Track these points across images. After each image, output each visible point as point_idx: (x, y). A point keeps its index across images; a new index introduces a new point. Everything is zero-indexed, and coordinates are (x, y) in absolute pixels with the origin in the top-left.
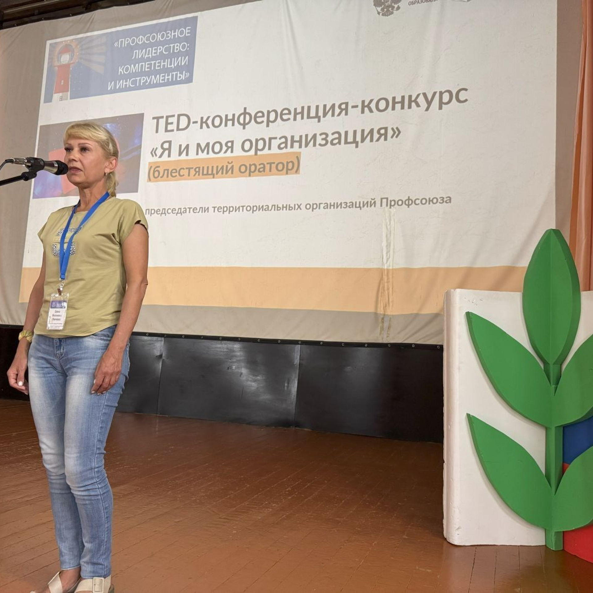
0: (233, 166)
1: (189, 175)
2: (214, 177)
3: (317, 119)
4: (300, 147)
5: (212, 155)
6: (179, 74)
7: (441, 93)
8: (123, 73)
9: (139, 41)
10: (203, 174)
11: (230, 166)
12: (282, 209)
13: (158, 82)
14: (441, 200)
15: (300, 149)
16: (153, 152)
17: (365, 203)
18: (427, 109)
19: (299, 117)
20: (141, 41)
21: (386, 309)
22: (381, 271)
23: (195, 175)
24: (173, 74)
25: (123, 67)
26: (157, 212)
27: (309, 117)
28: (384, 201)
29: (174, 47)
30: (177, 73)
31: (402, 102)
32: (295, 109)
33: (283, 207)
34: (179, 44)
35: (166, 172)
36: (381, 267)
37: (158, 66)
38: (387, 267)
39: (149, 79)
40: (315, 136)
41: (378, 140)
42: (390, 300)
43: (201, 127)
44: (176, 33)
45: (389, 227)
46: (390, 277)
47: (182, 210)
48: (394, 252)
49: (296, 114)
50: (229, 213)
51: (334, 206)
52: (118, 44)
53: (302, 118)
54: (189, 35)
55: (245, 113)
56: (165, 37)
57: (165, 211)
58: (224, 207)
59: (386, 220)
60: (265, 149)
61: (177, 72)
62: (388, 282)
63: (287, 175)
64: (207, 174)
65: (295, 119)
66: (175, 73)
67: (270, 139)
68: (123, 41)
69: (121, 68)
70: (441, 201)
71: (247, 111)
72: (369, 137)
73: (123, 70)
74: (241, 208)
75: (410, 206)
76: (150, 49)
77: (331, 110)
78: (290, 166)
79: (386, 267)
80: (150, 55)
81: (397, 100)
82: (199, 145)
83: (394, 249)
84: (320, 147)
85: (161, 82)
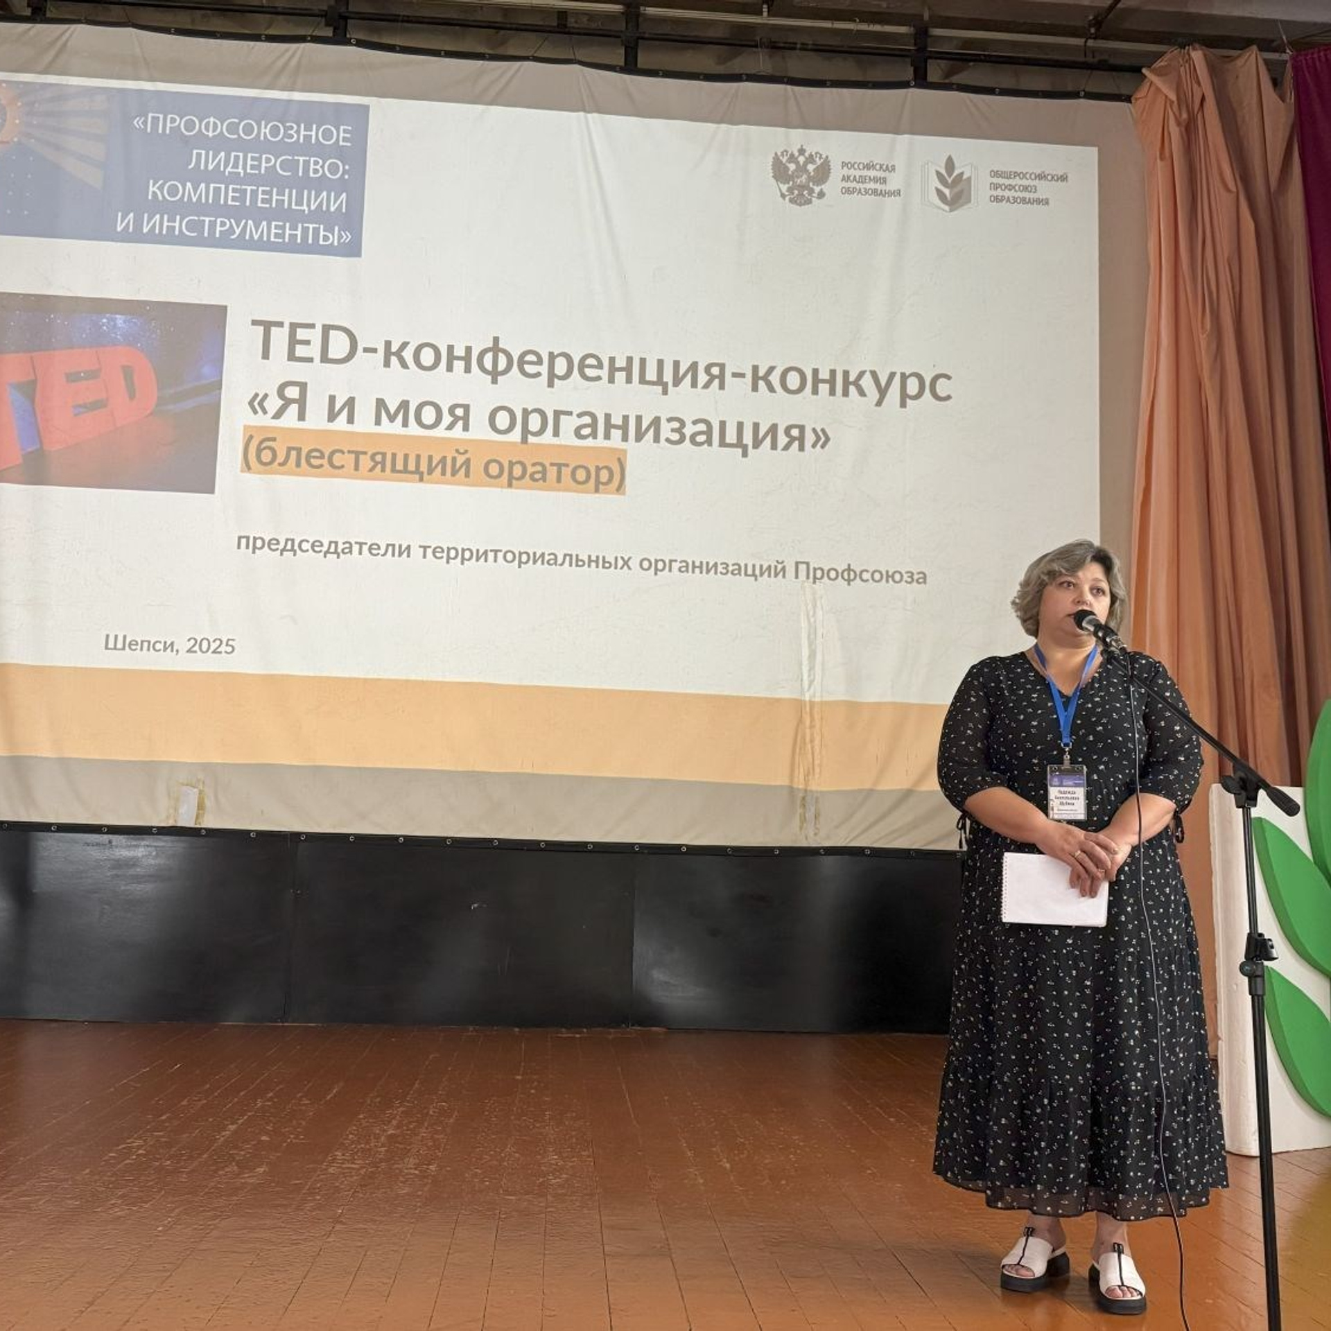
0: (467, 462)
1: (357, 468)
2: (421, 480)
3: (660, 388)
4: (625, 438)
5: (414, 429)
6: (324, 231)
7: (904, 377)
8: (160, 198)
9: (207, 129)
10: (394, 470)
11: (461, 460)
12: (586, 565)
13: (265, 239)
14: (909, 577)
15: (624, 443)
16: (257, 403)
17: (764, 568)
18: (879, 403)
19: (620, 376)
20: (214, 131)
21: (808, 780)
22: (799, 705)
23: (371, 470)
24: (308, 228)
25: (160, 182)
26: (271, 544)
27: (643, 380)
28: (802, 567)
29: (307, 163)
30: (319, 228)
31: (832, 381)
32: (612, 360)
33: (590, 561)
34: (321, 161)
35: (294, 453)
36: (799, 698)
37: (263, 201)
38: (810, 697)
39: (238, 227)
40: (656, 422)
41: (786, 448)
42: (817, 762)
43: (387, 364)
44: (313, 133)
45: (812, 620)
46: (817, 717)
47: (341, 547)
48: (823, 670)
49: (613, 369)
50: (462, 563)
51: (701, 567)
52: (145, 123)
53: (629, 380)
54: (349, 144)
55: (496, 348)
56: (281, 136)
57: (293, 545)
58: (449, 549)
59: (806, 605)
60: (546, 433)
61: (317, 226)
62: (812, 727)
63: (597, 495)
64: (405, 471)
65: (611, 380)
66: (311, 226)
67: (557, 414)
68: (159, 118)
69: (153, 186)
70: (909, 580)
71: (501, 346)
72: (769, 439)
73: (161, 188)
74: (491, 555)
75: (852, 583)
76: (241, 155)
77: (690, 374)
78: (604, 475)
79: (807, 699)
80: (240, 170)
81: (821, 377)
82: (381, 403)
83: (823, 664)
84: (669, 445)
85: (272, 239)
